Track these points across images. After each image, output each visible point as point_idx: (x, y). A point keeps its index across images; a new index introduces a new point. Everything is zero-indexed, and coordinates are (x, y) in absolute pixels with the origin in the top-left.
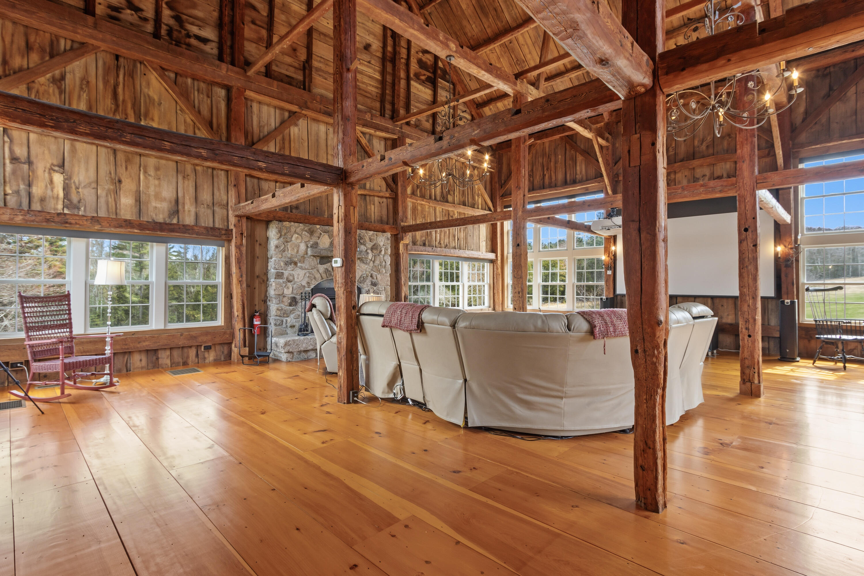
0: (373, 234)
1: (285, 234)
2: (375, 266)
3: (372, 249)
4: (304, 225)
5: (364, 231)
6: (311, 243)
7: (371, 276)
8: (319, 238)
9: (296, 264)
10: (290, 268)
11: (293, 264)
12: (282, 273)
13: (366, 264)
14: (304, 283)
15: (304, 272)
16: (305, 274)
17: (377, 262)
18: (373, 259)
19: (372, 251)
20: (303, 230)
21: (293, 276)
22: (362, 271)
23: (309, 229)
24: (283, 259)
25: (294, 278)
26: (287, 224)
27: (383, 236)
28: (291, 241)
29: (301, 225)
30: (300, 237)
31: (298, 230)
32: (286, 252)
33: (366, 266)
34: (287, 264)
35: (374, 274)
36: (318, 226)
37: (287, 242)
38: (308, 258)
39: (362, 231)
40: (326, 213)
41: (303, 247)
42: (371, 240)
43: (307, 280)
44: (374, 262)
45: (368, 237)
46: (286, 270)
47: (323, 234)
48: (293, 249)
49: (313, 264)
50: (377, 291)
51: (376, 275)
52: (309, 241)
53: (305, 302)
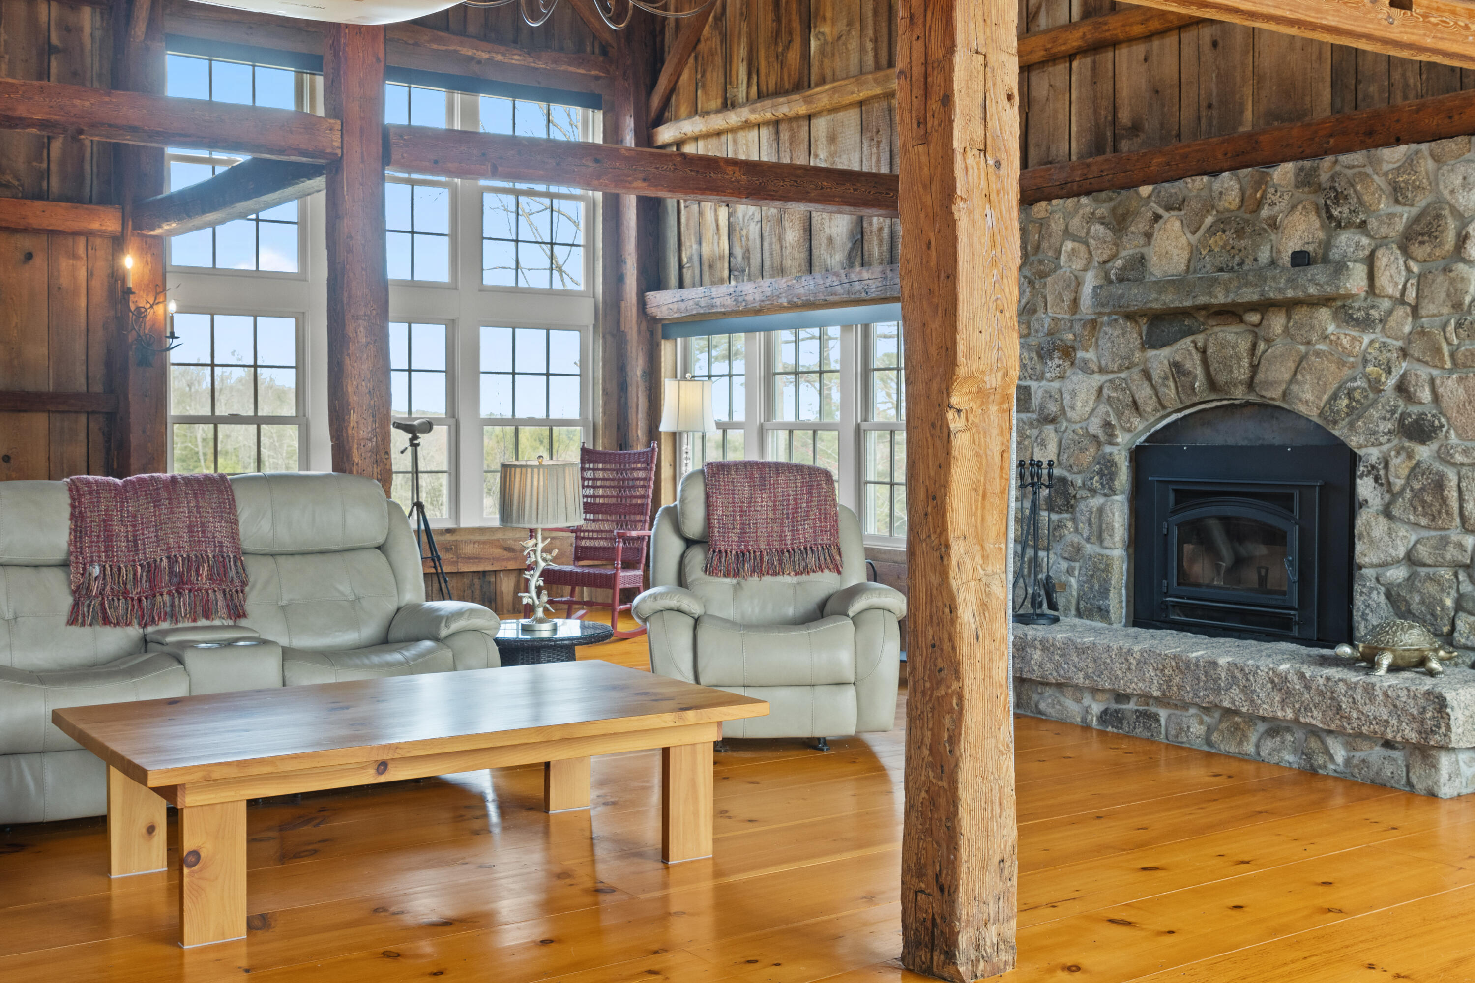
0: (1410, 163)
2: (1423, 333)
3: (1405, 244)
4: (1096, 200)
5: (1357, 158)
6: (1119, 263)
7: (1402, 388)
8: (1148, 236)
9: (1068, 352)
10: (1052, 366)
11: (1056, 354)
12: (1028, 390)
13: (1366, 324)
14: (1096, 426)
15: (1098, 379)
16: (1100, 390)
17: (1435, 310)
18: (1411, 295)
19: (1404, 249)
20: (1091, 218)
21: (1059, 398)
22: (1341, 363)
23: (1113, 210)
25: (1063, 410)
28: (1058, 267)
29: (1084, 200)
30: (1083, 248)
31: (1076, 223)
32: (1040, 314)
33: (1367, 337)
34: (1042, 355)
35: (1420, 372)
36: (1145, 190)
37: (1043, 275)
38: (1109, 324)
39: (1346, 159)
40: (1248, 115)
41: (1090, 285)
42: (1398, 193)
43: (1102, 412)
44: (1415, 310)
45: (1379, 180)
46: (1041, 377)
47: (1166, 215)
48: (1060, 295)
49: (1123, 352)
50: (1437, 466)
51: (1432, 382)
52: (1113, 257)
53: (1096, 502)
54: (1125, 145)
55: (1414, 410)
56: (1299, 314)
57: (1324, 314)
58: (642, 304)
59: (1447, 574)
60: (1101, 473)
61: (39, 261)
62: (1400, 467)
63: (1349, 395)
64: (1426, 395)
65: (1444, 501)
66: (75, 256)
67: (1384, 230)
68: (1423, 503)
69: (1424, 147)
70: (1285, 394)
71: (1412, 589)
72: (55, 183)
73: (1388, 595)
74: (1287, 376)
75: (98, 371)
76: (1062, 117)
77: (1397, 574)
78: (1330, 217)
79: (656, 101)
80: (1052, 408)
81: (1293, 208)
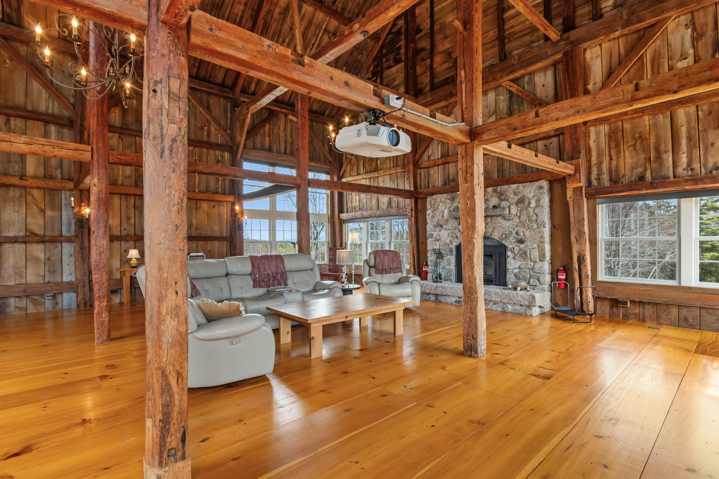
0: (518, 188)
1: (434, 205)
2: (521, 222)
3: (517, 204)
4: (447, 195)
5: (506, 187)
6: (453, 208)
7: (517, 233)
9: (441, 226)
10: (438, 229)
11: (439, 226)
12: (432, 234)
13: (509, 220)
14: (448, 241)
15: (448, 232)
16: (449, 234)
17: (524, 217)
18: (518, 214)
20: (446, 199)
21: (440, 236)
22: (503, 228)
23: (451, 197)
24: (433, 224)
25: (440, 238)
26: (434, 196)
27: (533, 186)
28: (438, 208)
29: (444, 195)
30: (444, 205)
31: (443, 199)
32: (435, 218)
33: (509, 223)
34: (435, 227)
35: (521, 230)
37: (435, 210)
38: (451, 220)
39: (503, 187)
41: (446, 212)
42: (515, 194)
43: (449, 238)
44: (519, 217)
45: (511, 191)
46: (435, 231)
48: (439, 214)
49: (454, 226)
50: (525, 249)
51: (523, 232)
52: (451, 206)
53: (449, 257)
54: (451, 184)
55: (520, 237)
56: (494, 218)
57: (499, 218)
58: (339, 216)
59: (528, 271)
60: (449, 251)
61: (216, 207)
62: (516, 250)
63: (505, 234)
64: (522, 234)
65: (527, 256)
66: (224, 206)
67: (512, 201)
68: (522, 256)
69: (521, 185)
70: (491, 235)
71: (520, 274)
72: (220, 190)
73: (515, 275)
74: (491, 231)
75: (229, 232)
76: (437, 178)
77: (516, 271)
78: (500, 198)
79: (341, 173)
80: (438, 238)
81: (492, 197)
